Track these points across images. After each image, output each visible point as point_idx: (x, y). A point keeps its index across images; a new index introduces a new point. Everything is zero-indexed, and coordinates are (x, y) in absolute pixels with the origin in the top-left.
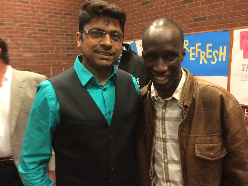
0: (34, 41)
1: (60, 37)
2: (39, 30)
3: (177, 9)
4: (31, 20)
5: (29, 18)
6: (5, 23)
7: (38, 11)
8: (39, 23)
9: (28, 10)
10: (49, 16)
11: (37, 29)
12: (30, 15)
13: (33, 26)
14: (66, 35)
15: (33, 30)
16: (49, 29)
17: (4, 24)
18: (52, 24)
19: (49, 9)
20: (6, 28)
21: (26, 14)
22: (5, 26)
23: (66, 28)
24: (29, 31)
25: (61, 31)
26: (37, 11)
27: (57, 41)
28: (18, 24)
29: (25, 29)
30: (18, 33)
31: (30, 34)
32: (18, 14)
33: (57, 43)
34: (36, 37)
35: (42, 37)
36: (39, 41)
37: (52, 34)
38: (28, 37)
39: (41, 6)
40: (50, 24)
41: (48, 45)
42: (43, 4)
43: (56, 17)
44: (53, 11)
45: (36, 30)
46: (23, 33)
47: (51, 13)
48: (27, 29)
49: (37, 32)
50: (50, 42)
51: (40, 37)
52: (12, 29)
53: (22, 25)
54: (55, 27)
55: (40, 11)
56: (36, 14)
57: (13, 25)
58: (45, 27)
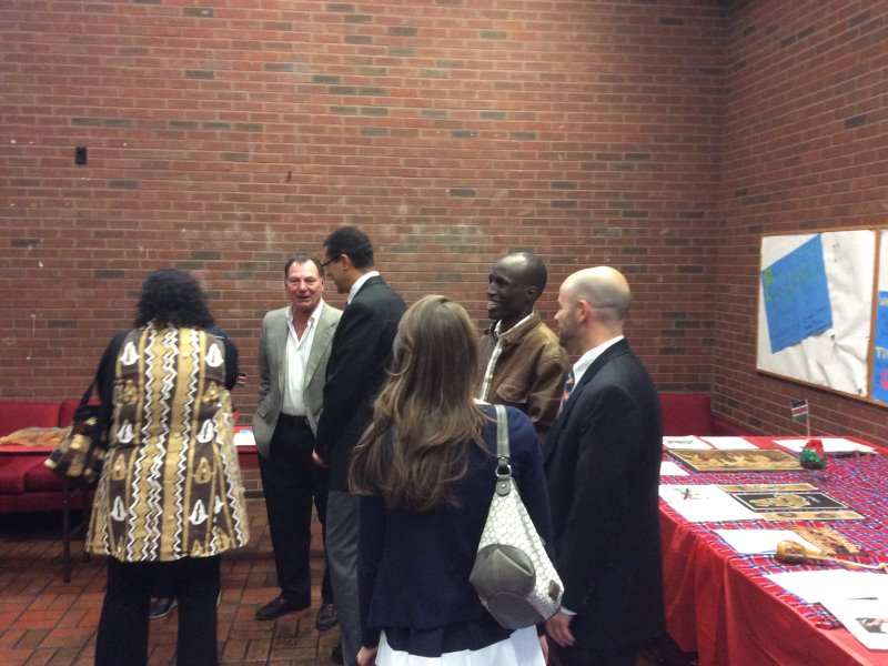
0: (540, 231)
1: (607, 219)
2: (555, 204)
4: (535, 179)
5: (530, 176)
6: (475, 189)
7: (556, 155)
8: (555, 185)
9: (531, 156)
10: (585, 167)
11: (549, 200)
12: (534, 166)
13: (540, 193)
14: (625, 214)
15: (538, 204)
16: (579, 200)
17: (472, 194)
18: (590, 186)
19: (586, 147)
20: (477, 203)
21: (527, 166)
22: (473, 199)
23: (627, 196)
24: (528, 209)
25: (612, 205)
26: (554, 156)
27: (596, 232)
28: (506, 191)
29: (518, 201)
30: (502, 212)
31: (531, 214)
32: (508, 166)
33: (598, 236)
34: (546, 222)
35: (561, 222)
36: (551, 232)
37: (588, 213)
38: (526, 222)
39: (566, 141)
40: (583, 186)
41: (574, 241)
42: (570, 137)
43: (603, 167)
44: (595, 152)
45: (546, 205)
46: (513, 213)
47: (589, 156)
48: (525, 202)
49: (550, 208)
50: (578, 235)
51: (554, 223)
52: (488, 203)
53: (512, 194)
54: (598, 195)
55: (562, 154)
56: (551, 162)
57: (492, 194)
58: (570, 195)
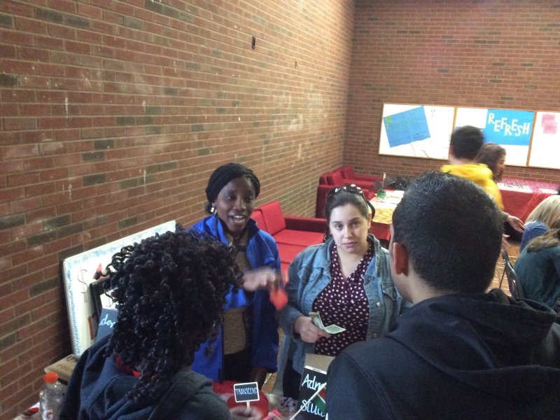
3: (483, 85)
